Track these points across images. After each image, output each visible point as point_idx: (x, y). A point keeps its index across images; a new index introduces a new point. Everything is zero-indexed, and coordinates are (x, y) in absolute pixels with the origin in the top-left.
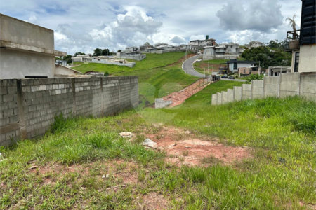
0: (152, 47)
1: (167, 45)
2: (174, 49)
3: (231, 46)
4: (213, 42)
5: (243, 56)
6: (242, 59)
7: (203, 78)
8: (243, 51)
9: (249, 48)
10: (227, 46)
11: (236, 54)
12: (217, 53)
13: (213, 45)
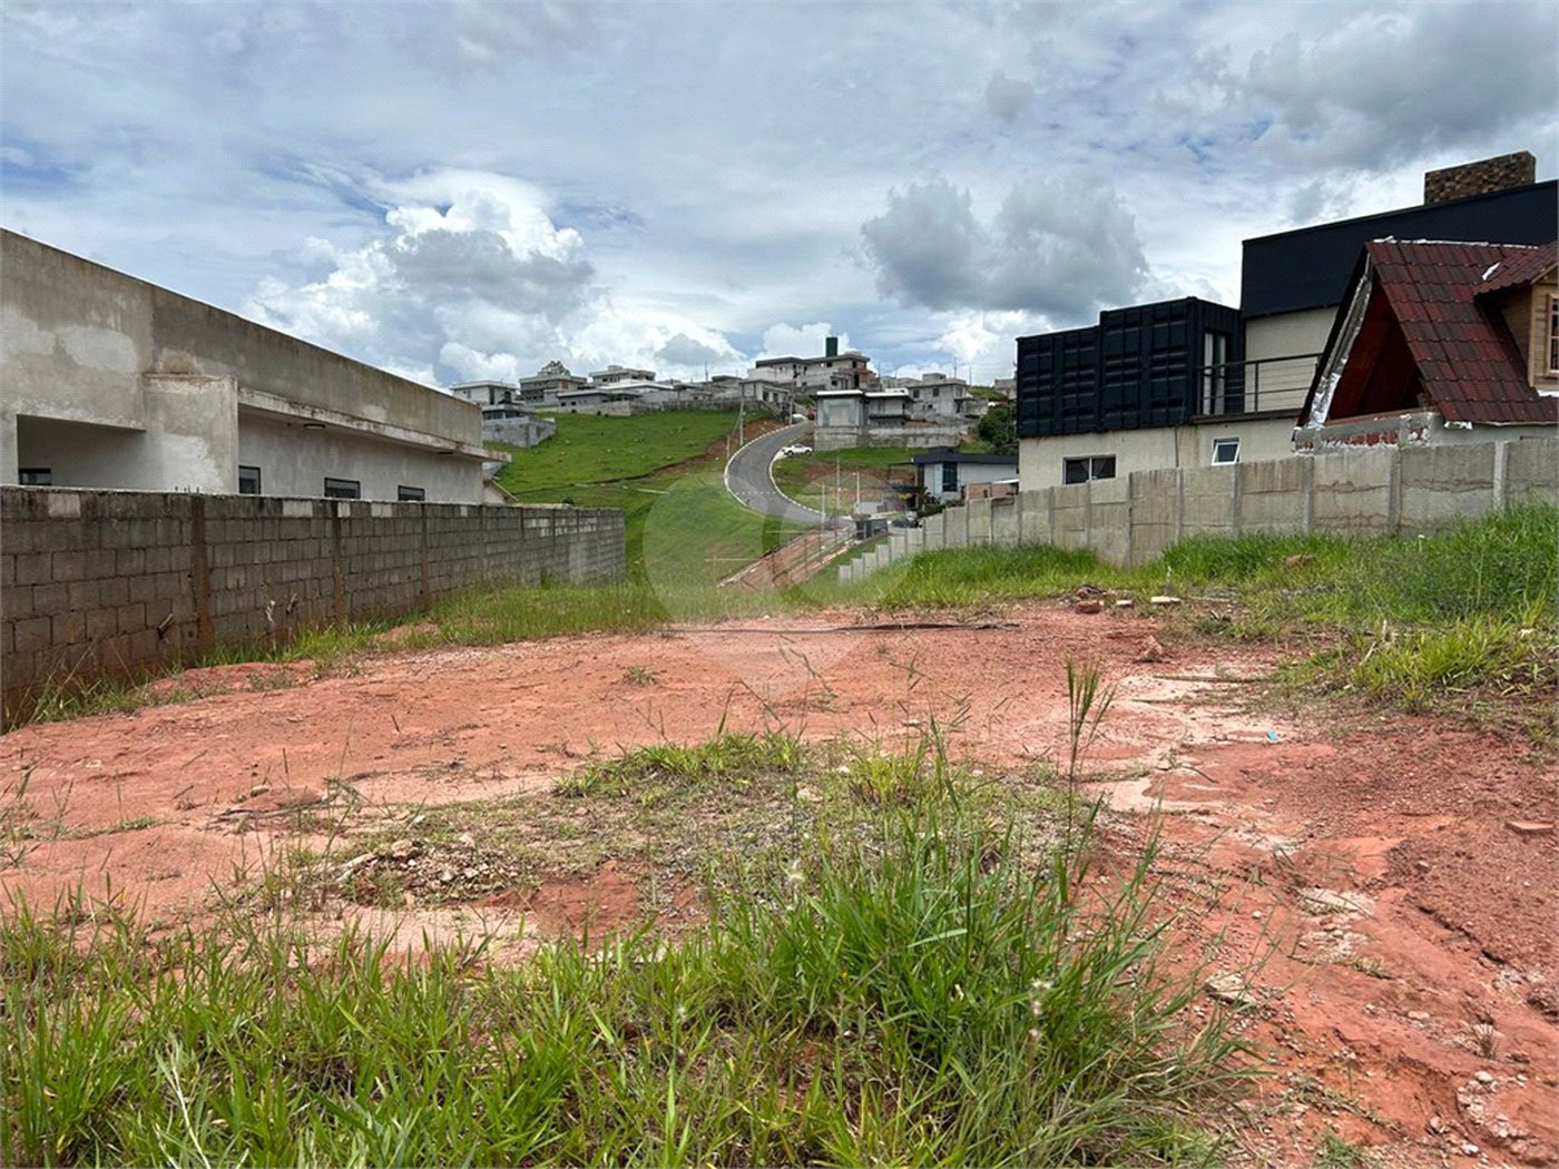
0: (581, 384)
1: (650, 377)
2: (686, 397)
3: (936, 390)
4: (856, 369)
5: (985, 432)
6: (983, 447)
7: (816, 528)
8: (983, 412)
10: (916, 390)
11: (953, 422)
12: (873, 418)
13: (856, 385)
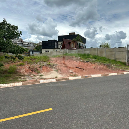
3: (31, 43)
4: (21, 40)
5: (36, 48)
6: (36, 50)
8: (36, 46)
9: (39, 45)
10: (28, 43)
11: (33, 47)
12: (24, 46)
13: (21, 42)
